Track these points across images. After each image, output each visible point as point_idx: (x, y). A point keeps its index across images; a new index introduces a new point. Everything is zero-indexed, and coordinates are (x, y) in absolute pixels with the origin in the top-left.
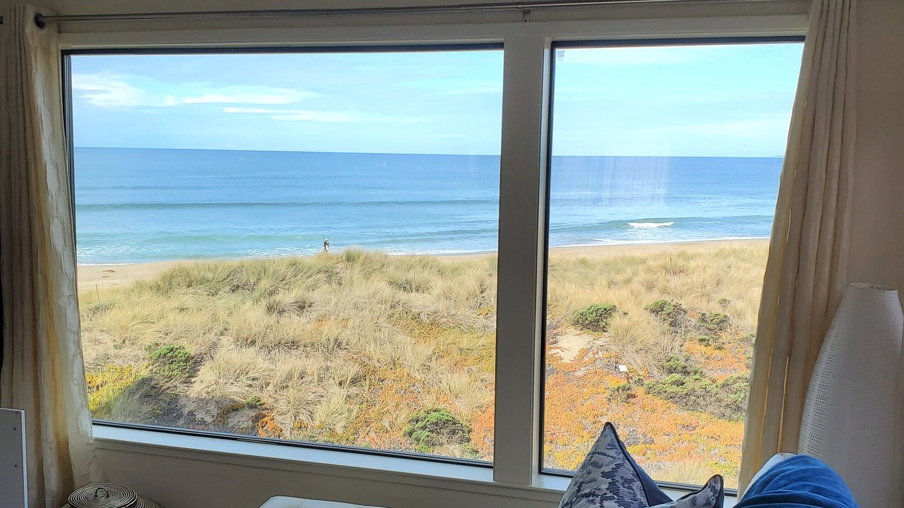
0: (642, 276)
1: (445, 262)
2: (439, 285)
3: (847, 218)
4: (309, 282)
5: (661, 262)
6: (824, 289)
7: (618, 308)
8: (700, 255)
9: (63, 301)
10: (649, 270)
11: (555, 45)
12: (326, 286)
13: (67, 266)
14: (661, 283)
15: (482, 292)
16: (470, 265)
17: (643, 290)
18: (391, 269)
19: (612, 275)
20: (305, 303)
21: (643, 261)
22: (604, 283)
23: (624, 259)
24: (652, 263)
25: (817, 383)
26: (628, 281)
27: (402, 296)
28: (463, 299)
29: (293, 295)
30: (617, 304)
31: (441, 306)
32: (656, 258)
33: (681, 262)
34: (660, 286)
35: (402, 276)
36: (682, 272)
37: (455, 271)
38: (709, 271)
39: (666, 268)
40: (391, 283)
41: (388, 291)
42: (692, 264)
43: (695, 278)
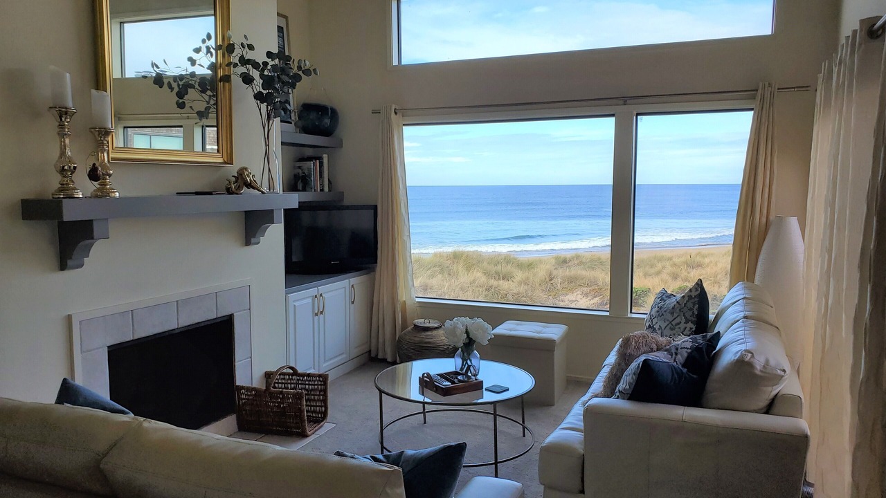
0: (669, 269)
1: (523, 258)
2: (519, 275)
3: (774, 187)
4: (429, 272)
5: (683, 259)
6: (764, 220)
7: (652, 290)
8: (712, 254)
9: (405, 238)
10: (675, 265)
11: (638, 114)
12: (441, 276)
13: (407, 223)
14: (684, 274)
15: (551, 280)
16: (541, 262)
17: (670, 279)
18: (485, 264)
19: (647, 268)
20: (427, 286)
21: (670, 259)
22: (641, 274)
23: (655, 258)
24: (676, 260)
25: (761, 258)
26: (658, 273)
27: (493, 282)
28: (537, 285)
29: (419, 281)
30: (651, 288)
31: (522, 289)
32: (680, 256)
33: (699, 259)
34: (683, 276)
35: (493, 269)
36: (698, 266)
37: (530, 266)
38: (720, 265)
39: (687, 264)
40: (485, 274)
41: (483, 279)
42: (707, 260)
43: (708, 270)
